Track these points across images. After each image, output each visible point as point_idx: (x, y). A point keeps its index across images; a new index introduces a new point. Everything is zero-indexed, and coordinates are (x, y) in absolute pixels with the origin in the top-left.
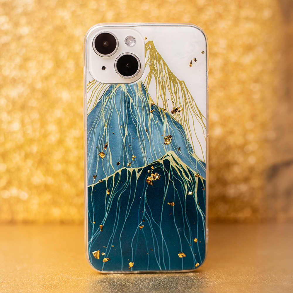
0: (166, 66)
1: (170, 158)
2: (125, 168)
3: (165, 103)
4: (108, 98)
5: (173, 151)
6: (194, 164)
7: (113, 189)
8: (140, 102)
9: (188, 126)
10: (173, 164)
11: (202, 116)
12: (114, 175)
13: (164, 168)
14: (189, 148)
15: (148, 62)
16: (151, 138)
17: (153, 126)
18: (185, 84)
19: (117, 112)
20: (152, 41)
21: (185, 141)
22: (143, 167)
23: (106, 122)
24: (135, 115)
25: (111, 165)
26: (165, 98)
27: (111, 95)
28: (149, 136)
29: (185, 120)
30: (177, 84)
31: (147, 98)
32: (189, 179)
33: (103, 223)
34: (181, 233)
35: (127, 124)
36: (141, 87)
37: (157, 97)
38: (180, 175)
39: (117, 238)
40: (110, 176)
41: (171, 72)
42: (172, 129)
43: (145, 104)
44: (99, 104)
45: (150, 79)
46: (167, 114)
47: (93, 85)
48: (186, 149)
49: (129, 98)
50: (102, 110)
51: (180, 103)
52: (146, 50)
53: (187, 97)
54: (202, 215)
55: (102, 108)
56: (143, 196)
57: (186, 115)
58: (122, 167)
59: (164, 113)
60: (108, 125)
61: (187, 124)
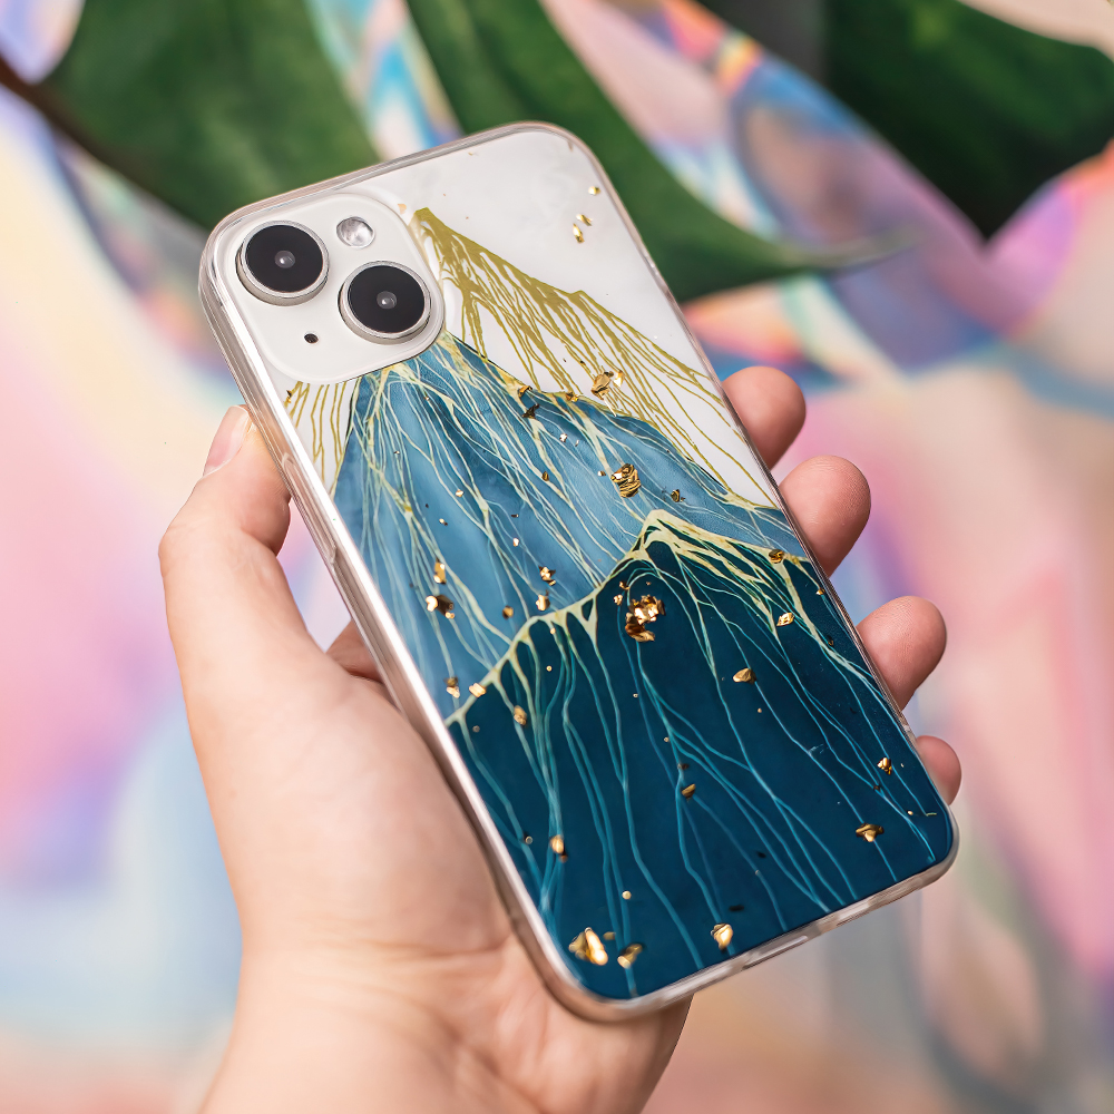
0: (505, 267)
1: (662, 536)
2: (534, 620)
3: (559, 374)
4: (371, 421)
5: (663, 511)
6: (747, 526)
8: (479, 398)
9: (667, 419)
10: (681, 549)
11: (691, 372)
12: (511, 656)
13: (659, 573)
14: (706, 483)
15: (445, 275)
16: (570, 494)
17: (558, 454)
18: (589, 299)
19: (424, 454)
20: (426, 209)
21: (683, 466)
22: (593, 596)
23: (402, 496)
24: (484, 444)
25: (489, 627)
26: (550, 360)
27: (376, 409)
28: (561, 490)
29: (648, 405)
30: (567, 306)
31: (495, 378)
32: (757, 577)
34: (826, 759)
35: (473, 480)
36: (458, 351)
37: (526, 366)
38: (723, 576)
39: (626, 863)
40: (501, 663)
41: (528, 277)
42: (621, 444)
43: (497, 398)
44: (352, 448)
45: (477, 320)
46: (584, 406)
47: (302, 399)
48: (697, 490)
49: (440, 399)
50: (370, 465)
51: (606, 359)
53: (619, 335)
54: (860, 676)
55: (368, 460)
56: (642, 687)
57: (643, 387)
58: (525, 620)
59: (570, 405)
60: (412, 502)
61: (662, 413)
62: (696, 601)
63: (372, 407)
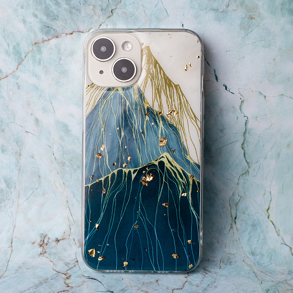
0: (162, 70)
1: (165, 160)
2: (121, 168)
3: (160, 106)
4: (105, 101)
5: (168, 153)
6: (188, 166)
7: (109, 189)
8: (136, 105)
9: (183, 129)
10: (167, 165)
11: (196, 119)
12: (110, 175)
13: (158, 170)
14: (184, 151)
15: (145, 67)
16: (146, 140)
17: (149, 128)
18: (180, 88)
19: (114, 115)
20: (149, 46)
21: (180, 144)
22: (138, 168)
23: (103, 123)
24: (131, 118)
25: (108, 165)
26: (160, 101)
27: (108, 98)
28: (145, 138)
29: (180, 123)
30: (173, 87)
31: (143, 101)
32: (183, 181)
33: (98, 222)
34: (175, 234)
35: (123, 126)
36: (137, 90)
37: (153, 101)
38: (175, 177)
39: (112, 237)
40: (106, 176)
41: (166, 76)
42: (167, 131)
43: (141, 107)
44: (97, 106)
45: (147, 83)
46: (163, 117)
47: (91, 88)
48: (180, 151)
49: (126, 102)
50: (99, 113)
51: (175, 106)
52: (142, 55)
53: (182, 101)
54: (196, 217)
55: (100, 111)
56: (138, 196)
57: (181, 118)
58: (118, 168)
59: (159, 116)
60: (105, 127)
61: (182, 127)
62: (164, 180)
63: (108, 97)
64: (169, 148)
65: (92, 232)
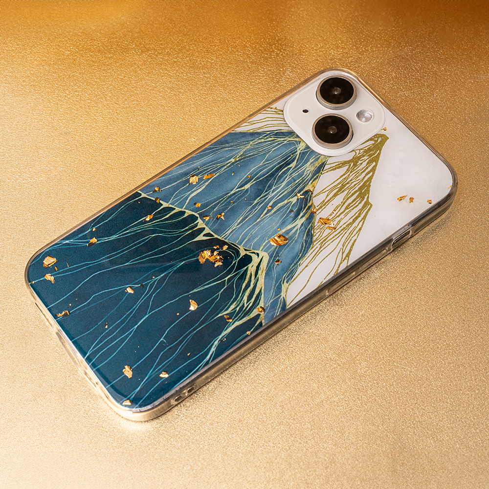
0: (372, 173)
1: (255, 260)
2: (198, 216)
3: (324, 204)
4: (273, 139)
5: (269, 257)
6: (273, 295)
7: (158, 222)
8: (300, 175)
9: (318, 252)
10: (251, 268)
11: (347, 258)
12: (177, 210)
13: (235, 262)
14: (290, 273)
15: (358, 152)
16: (264, 218)
17: (283, 210)
18: (369, 209)
19: (264, 160)
20: (388, 138)
21: (295, 262)
22: (216, 236)
23: (241, 156)
24: (277, 182)
25: (189, 198)
26: (331, 198)
27: (279, 139)
28: (265, 215)
29: (322, 242)
30: (362, 200)
31: (313, 180)
32: (247, 303)
33: (99, 240)
34: (162, 346)
35: (258, 180)
36: (320, 164)
37: (325, 189)
38: (243, 287)
39: (91, 270)
40: (173, 207)
41: (370, 183)
42: (297, 235)
43: (302, 182)
44: (257, 134)
45: (339, 167)
46: (311, 217)
47: (274, 113)
48: (284, 270)
49: (294, 161)
50: (251, 142)
51: (340, 221)
52: (371, 139)
53: (355, 224)
54: (208, 357)
55: (254, 141)
56: (177, 263)
57: (331, 239)
58: (196, 213)
59: (310, 211)
60: (239, 160)
61: (320, 249)
63: (281, 138)
64: (278, 253)
65: (79, 242)
